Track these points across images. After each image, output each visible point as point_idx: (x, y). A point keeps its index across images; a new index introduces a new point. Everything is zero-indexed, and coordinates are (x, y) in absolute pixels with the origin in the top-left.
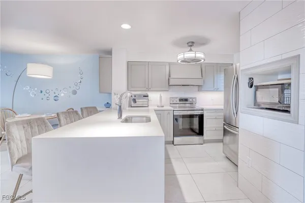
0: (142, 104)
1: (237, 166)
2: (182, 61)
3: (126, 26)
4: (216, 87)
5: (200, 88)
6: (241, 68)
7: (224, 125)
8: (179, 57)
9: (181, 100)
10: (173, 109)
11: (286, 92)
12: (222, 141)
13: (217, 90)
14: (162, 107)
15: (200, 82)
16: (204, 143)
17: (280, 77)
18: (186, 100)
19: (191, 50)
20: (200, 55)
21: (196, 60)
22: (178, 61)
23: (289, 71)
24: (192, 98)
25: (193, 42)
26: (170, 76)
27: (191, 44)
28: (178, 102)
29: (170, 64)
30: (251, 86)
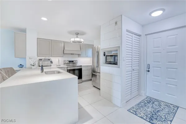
0: (47, 65)
1: (100, 89)
2: (73, 42)
3: (44, 19)
4: (86, 55)
5: (79, 55)
6: (101, 48)
7: (92, 72)
8: (71, 40)
9: (70, 62)
10: (67, 66)
11: (116, 58)
12: (91, 80)
13: (87, 57)
14: (59, 66)
15: (79, 53)
16: (83, 82)
17: (113, 52)
18: (72, 62)
19: (77, 37)
20: (82, 40)
21: (80, 42)
22: (71, 41)
23: (117, 51)
24: (76, 61)
25: (78, 33)
26: (64, 49)
27: (77, 34)
28: (68, 63)
29: (64, 42)
30: (105, 56)
